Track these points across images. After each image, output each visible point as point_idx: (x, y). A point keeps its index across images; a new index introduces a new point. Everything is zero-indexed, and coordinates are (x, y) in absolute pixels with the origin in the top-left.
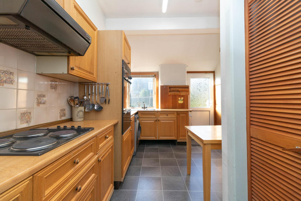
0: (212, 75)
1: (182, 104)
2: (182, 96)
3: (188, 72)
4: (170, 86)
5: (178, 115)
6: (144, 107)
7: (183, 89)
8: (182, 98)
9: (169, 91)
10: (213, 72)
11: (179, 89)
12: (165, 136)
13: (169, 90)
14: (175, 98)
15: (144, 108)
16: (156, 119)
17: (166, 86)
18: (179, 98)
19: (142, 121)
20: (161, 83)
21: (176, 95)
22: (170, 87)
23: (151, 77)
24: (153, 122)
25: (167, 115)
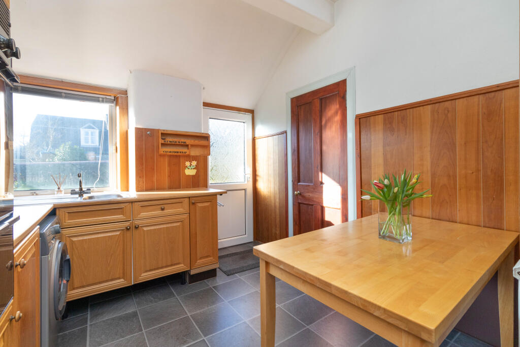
0: (249, 116)
1: (193, 176)
2: (195, 158)
3: (206, 105)
4: (164, 130)
5: (192, 207)
6: (81, 189)
7: (197, 142)
8: (194, 163)
9: (162, 144)
10: (252, 112)
11: (189, 141)
12: (158, 269)
13: (161, 141)
14: (177, 161)
15: (81, 193)
16: (127, 224)
17: (152, 130)
18: (188, 164)
19: (75, 239)
20: (137, 122)
21: (180, 156)
22: (165, 134)
23: (103, 101)
24: (118, 233)
25: (163, 209)
